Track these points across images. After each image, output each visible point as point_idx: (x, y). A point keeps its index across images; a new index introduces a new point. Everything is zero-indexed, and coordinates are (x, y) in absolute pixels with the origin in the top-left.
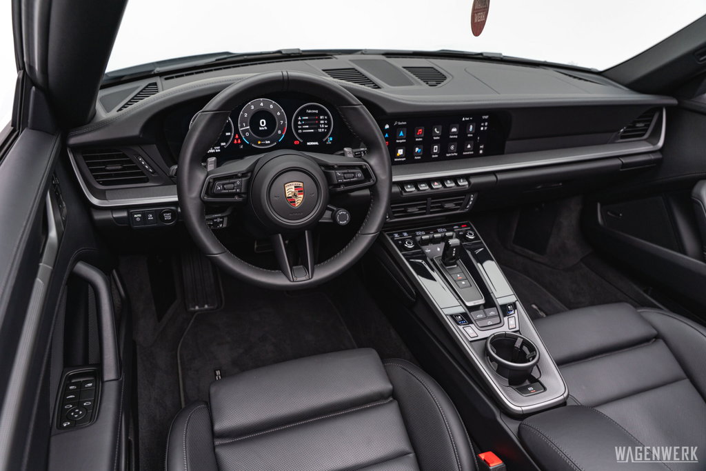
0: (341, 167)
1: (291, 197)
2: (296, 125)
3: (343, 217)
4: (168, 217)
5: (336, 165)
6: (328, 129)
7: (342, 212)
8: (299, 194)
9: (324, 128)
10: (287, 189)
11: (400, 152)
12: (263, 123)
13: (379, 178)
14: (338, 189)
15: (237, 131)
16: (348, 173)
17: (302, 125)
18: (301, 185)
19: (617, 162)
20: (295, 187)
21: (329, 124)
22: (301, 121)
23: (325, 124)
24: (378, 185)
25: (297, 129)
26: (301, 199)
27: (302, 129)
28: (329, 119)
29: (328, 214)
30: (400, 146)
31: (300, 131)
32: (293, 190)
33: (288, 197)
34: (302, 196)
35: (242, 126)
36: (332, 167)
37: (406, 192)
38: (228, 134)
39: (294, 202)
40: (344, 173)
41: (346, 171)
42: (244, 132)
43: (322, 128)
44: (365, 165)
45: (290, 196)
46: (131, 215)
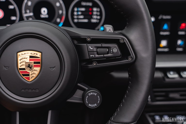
0: (94, 41)
1: (24, 69)
2: (72, 15)
3: (93, 99)
5: (89, 37)
6: (100, 20)
7: (92, 93)
8: (35, 66)
9: (97, 19)
10: (19, 59)
11: (164, 43)
12: (44, 11)
13: (138, 56)
14: (90, 66)
15: (21, 17)
16: (102, 47)
17: (78, 15)
18: (39, 55)
20: (31, 57)
21: (101, 15)
22: (78, 11)
23: (97, 15)
24: (137, 64)
25: (73, 19)
26: (37, 73)
27: (78, 19)
28: (101, 12)
29: (79, 93)
30: (164, 37)
31: (76, 21)
32: (28, 60)
33: (21, 69)
34: (38, 69)
35: (26, 13)
36: (83, 40)
37: (168, 78)
39: (28, 75)
40: (98, 47)
41: (99, 45)
42: (28, 18)
43: (94, 19)
44: (123, 39)
45: (24, 67)
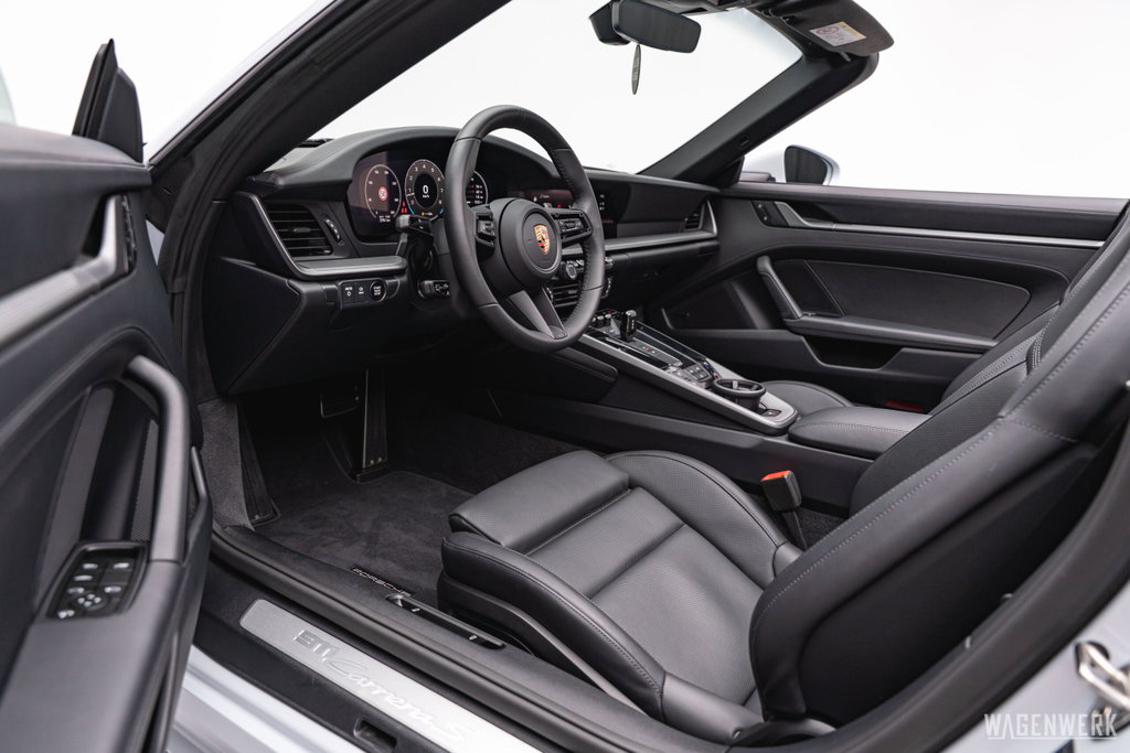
0: (561, 216)
1: (541, 242)
3: (572, 271)
4: (377, 290)
5: (557, 214)
12: (426, 189)
13: (594, 228)
15: (404, 198)
16: (569, 222)
19: (699, 245)
24: (594, 235)
26: (548, 244)
28: (483, 189)
34: (548, 241)
38: (396, 200)
39: (544, 247)
40: (566, 222)
41: (567, 220)
42: (410, 198)
44: (582, 214)
45: (540, 240)
46: (343, 287)
